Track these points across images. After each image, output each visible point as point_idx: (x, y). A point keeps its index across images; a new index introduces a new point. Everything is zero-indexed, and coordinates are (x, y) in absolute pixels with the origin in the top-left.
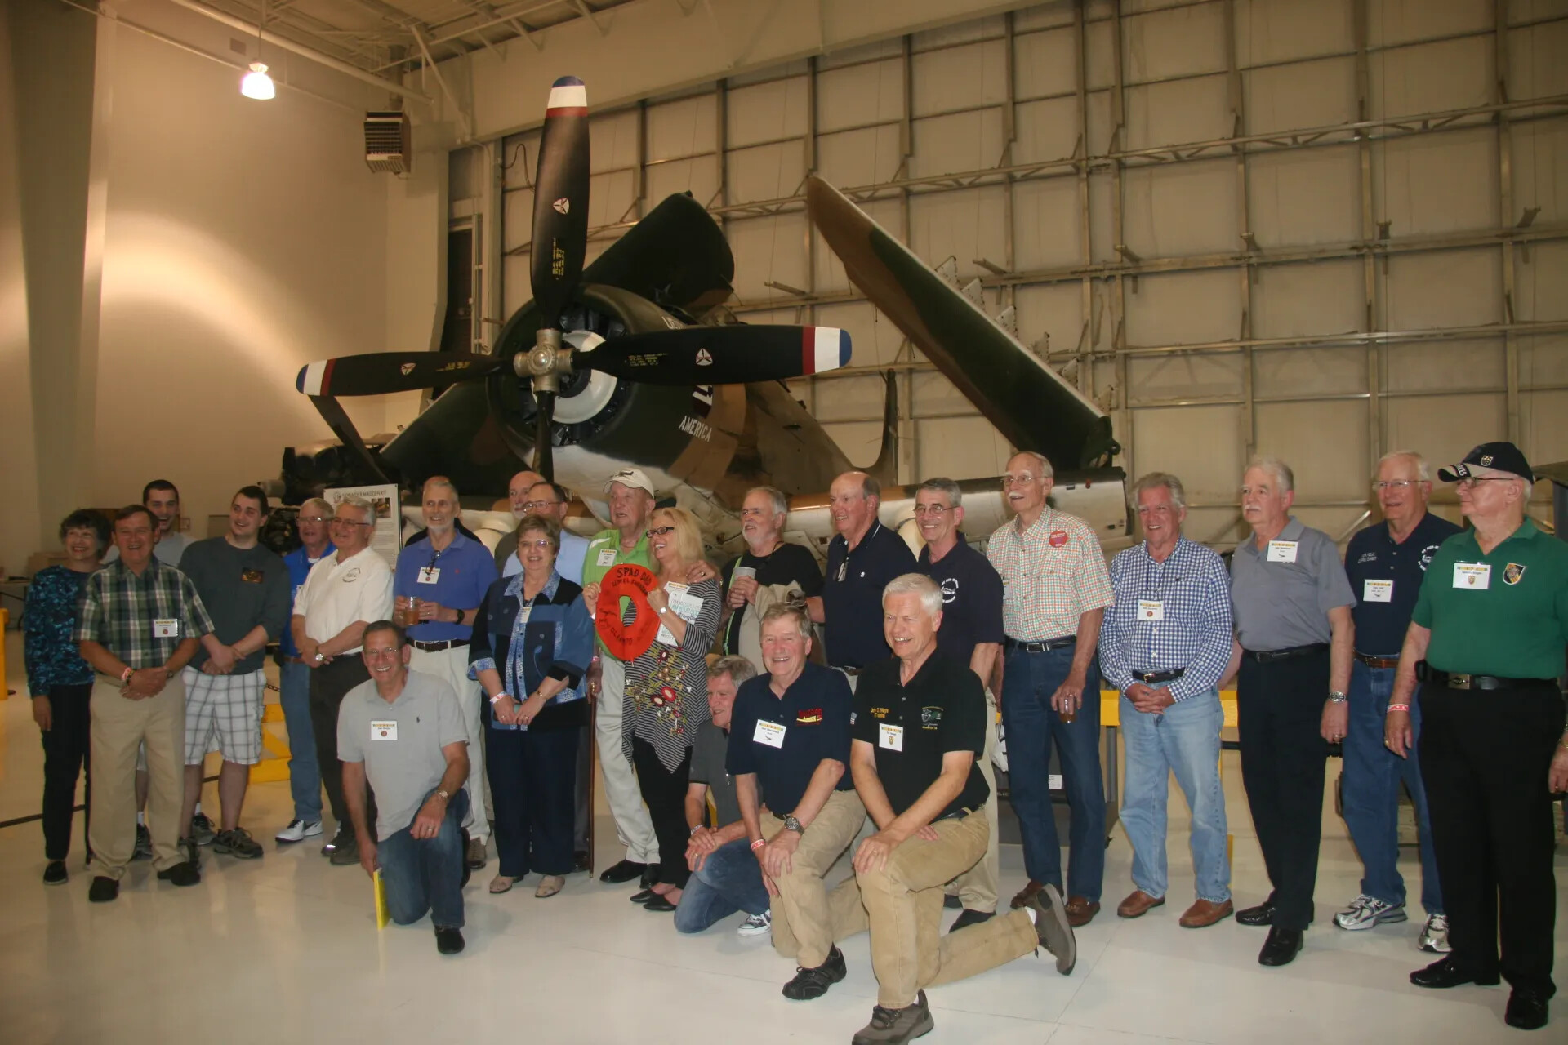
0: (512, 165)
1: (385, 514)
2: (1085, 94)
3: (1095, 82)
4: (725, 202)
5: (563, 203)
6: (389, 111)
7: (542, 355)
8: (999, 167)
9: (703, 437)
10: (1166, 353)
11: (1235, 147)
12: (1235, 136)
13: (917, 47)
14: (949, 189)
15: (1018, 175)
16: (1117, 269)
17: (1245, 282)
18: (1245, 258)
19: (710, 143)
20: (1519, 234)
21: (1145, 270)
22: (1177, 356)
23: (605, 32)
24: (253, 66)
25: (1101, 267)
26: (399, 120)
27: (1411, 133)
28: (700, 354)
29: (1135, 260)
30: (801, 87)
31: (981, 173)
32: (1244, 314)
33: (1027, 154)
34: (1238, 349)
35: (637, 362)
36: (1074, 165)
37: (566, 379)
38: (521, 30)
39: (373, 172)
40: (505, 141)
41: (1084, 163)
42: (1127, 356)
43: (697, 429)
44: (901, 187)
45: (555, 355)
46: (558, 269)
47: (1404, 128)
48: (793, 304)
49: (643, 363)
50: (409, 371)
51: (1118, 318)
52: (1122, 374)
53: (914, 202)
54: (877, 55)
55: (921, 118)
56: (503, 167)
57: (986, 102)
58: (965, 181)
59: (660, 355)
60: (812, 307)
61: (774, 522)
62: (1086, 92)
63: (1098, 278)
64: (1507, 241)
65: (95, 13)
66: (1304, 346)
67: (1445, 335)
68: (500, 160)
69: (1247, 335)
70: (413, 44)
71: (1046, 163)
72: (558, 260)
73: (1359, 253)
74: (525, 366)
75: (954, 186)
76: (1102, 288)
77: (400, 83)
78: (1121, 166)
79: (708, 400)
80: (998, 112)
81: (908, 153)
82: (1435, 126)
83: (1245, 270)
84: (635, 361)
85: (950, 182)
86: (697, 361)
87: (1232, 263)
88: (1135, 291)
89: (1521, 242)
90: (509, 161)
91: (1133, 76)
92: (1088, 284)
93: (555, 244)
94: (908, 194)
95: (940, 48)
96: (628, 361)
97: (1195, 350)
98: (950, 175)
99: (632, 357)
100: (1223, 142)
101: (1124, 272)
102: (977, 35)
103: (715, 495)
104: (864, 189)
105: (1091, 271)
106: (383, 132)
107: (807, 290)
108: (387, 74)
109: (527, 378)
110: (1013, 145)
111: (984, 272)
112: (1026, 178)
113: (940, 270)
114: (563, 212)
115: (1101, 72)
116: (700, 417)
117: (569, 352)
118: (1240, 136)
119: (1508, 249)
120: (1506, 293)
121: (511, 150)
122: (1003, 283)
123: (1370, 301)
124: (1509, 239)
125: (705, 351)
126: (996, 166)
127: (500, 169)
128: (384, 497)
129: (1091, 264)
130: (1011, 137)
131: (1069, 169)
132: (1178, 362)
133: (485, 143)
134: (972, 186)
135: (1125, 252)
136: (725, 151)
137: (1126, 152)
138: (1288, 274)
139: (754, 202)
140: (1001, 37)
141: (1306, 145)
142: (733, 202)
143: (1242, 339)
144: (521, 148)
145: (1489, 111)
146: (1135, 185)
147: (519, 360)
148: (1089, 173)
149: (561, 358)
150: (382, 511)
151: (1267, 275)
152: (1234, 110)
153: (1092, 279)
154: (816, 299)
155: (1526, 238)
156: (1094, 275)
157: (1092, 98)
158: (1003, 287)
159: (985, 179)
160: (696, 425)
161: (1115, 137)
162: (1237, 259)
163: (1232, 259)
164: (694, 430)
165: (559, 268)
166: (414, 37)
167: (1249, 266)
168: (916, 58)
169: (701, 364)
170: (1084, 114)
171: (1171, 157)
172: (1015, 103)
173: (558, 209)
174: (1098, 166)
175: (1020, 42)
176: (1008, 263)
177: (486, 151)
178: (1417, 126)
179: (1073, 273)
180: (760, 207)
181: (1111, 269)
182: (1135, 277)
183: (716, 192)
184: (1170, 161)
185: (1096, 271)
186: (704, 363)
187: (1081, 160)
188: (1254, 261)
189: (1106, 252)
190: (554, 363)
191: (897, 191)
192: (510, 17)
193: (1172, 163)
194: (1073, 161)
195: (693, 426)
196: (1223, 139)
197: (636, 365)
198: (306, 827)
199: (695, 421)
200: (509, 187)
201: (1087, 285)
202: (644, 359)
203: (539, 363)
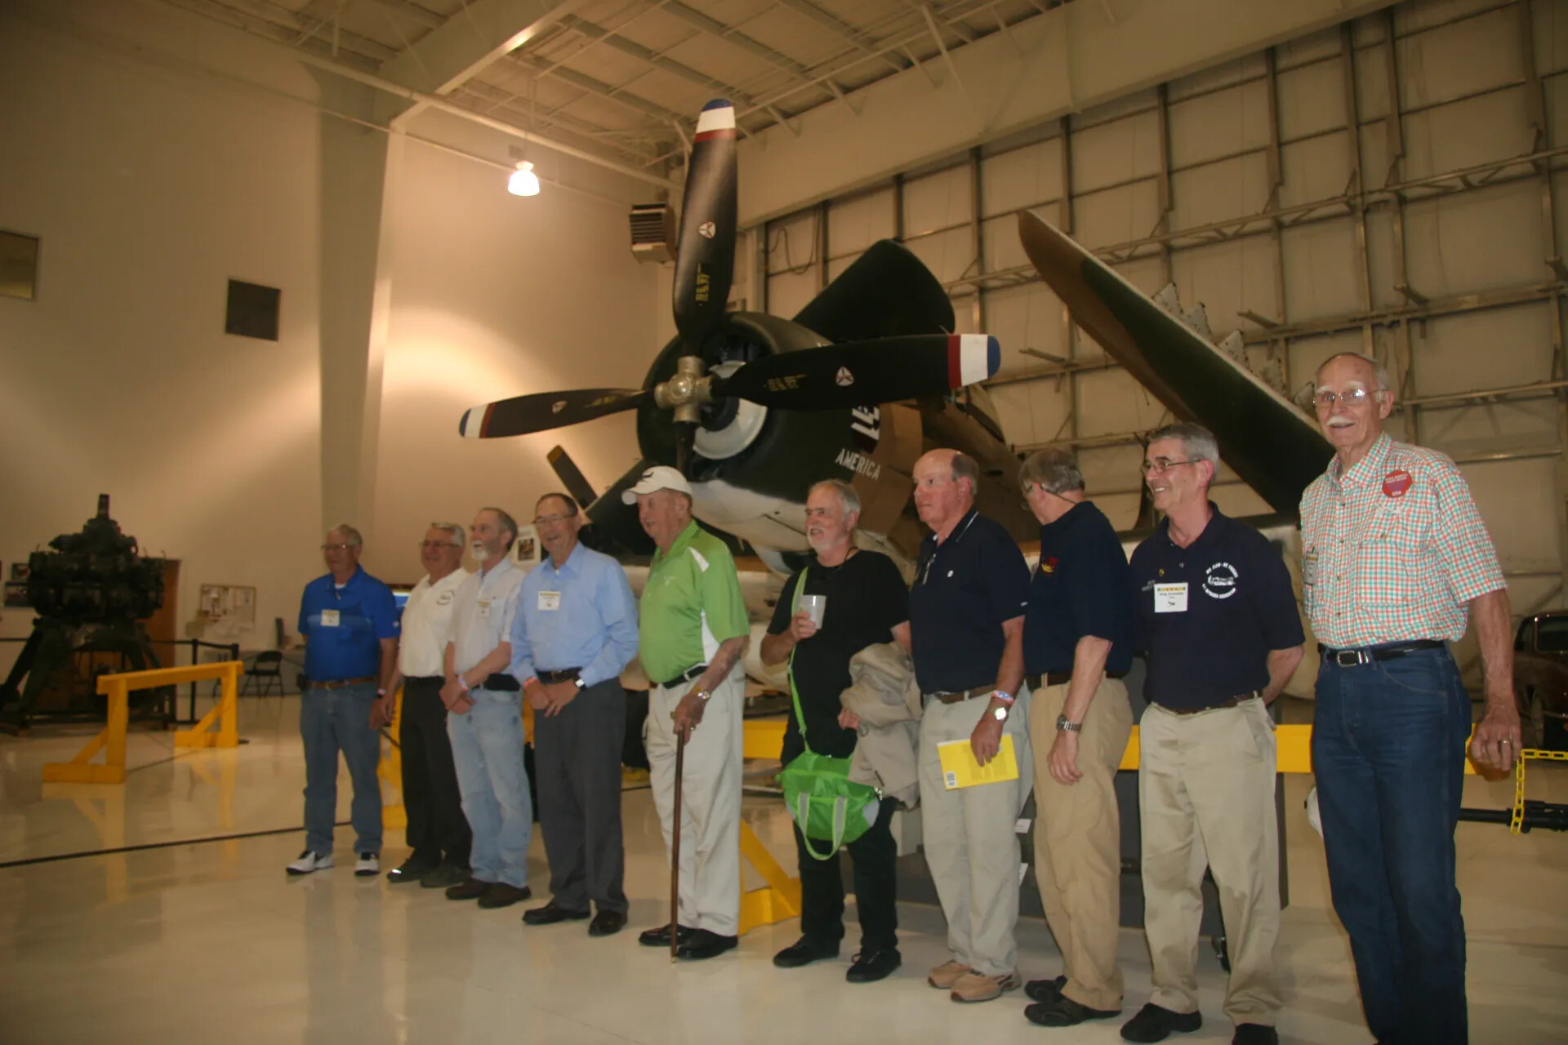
0: (775, 248)
2: (1358, 127)
3: (1369, 111)
4: (982, 271)
5: (709, 227)
6: (654, 202)
7: (681, 384)
8: (1264, 212)
9: (869, 474)
10: (1463, 402)
12: (1535, 151)
13: (1173, 96)
14: (1211, 242)
15: (1287, 219)
16: (1402, 313)
17: (1556, 317)
18: (1554, 289)
19: (965, 214)
21: (1434, 312)
22: (1476, 405)
23: (858, 111)
24: (519, 165)
25: (1384, 312)
26: (663, 211)
28: (840, 373)
29: (1422, 301)
30: (1055, 148)
31: (1244, 221)
32: (1556, 353)
33: (1295, 195)
34: (1551, 393)
35: (778, 386)
36: (1347, 203)
37: (709, 410)
38: (778, 117)
39: (640, 262)
40: (769, 226)
41: (1359, 200)
42: (1416, 409)
43: (860, 465)
44: (1162, 242)
45: (693, 382)
46: (701, 295)
48: (1051, 372)
49: (783, 388)
50: (559, 409)
51: (1405, 366)
52: (1411, 428)
53: (1176, 258)
54: (1130, 109)
55: (1179, 170)
56: (766, 252)
57: (1247, 147)
58: (1229, 231)
59: (799, 376)
60: (1073, 374)
61: (845, 525)
62: (1358, 126)
63: (1380, 325)
65: (385, 130)
68: (762, 246)
69: (1559, 374)
70: (677, 138)
71: (1316, 203)
72: (701, 286)
74: (665, 395)
75: (1217, 238)
76: (1386, 336)
77: (667, 176)
78: (1403, 201)
79: (874, 434)
80: (1261, 158)
81: (1168, 206)
84: (775, 385)
85: (1213, 234)
86: (838, 380)
87: (1538, 296)
88: (1423, 335)
90: (771, 247)
91: (1412, 101)
92: (1370, 331)
93: (699, 270)
94: (1169, 250)
95: (1198, 95)
96: (768, 386)
97: (1496, 396)
98: (1211, 224)
99: (771, 382)
100: (1519, 160)
101: (1409, 316)
102: (1236, 77)
103: (890, 539)
104: (1122, 247)
105: (1372, 317)
106: (648, 222)
107: (1066, 356)
108: (654, 169)
109: (671, 410)
110: (1281, 188)
111: (1251, 326)
112: (1296, 223)
113: (1157, 298)
114: (709, 237)
115: (1376, 99)
116: (863, 452)
117: (708, 380)
118: (1542, 151)
121: (773, 235)
122: (1275, 337)
125: (844, 369)
126: (1260, 211)
127: (763, 256)
129: (1372, 309)
130: (1278, 181)
131: (1343, 208)
132: (1478, 412)
133: (749, 230)
134: (1239, 236)
135: (1408, 292)
136: (980, 221)
137: (1405, 183)
139: (1009, 269)
140: (1261, 78)
142: (989, 270)
143: (1554, 379)
144: (782, 233)
146: (1420, 220)
147: (660, 389)
148: (1366, 212)
149: (701, 386)
150: (527, 553)
152: (1535, 124)
153: (1374, 327)
154: (1076, 365)
156: (1376, 321)
157: (1365, 130)
158: (1275, 341)
159: (1249, 227)
160: (858, 460)
161: (1394, 169)
162: (1545, 290)
163: (1539, 291)
164: (856, 465)
165: (703, 293)
166: (677, 134)
167: (1560, 298)
168: (1172, 109)
169: (841, 383)
170: (1358, 148)
171: (1460, 185)
172: (1280, 145)
173: (703, 233)
174: (1377, 203)
175: (1284, 81)
176: (1279, 315)
177: (749, 237)
179: (1354, 320)
180: (1016, 274)
181: (1395, 314)
182: (1423, 321)
183: (969, 263)
184: (1459, 189)
185: (1378, 317)
186: (845, 383)
187: (1354, 197)
188: (1565, 291)
189: (1389, 295)
190: (693, 391)
191: (1156, 247)
192: (764, 104)
193: (1460, 191)
194: (1345, 199)
195: (854, 461)
196: (1521, 156)
197: (777, 389)
198: (317, 858)
199: (857, 456)
200: (772, 271)
201: (1368, 333)
202: (785, 384)
203: (678, 392)
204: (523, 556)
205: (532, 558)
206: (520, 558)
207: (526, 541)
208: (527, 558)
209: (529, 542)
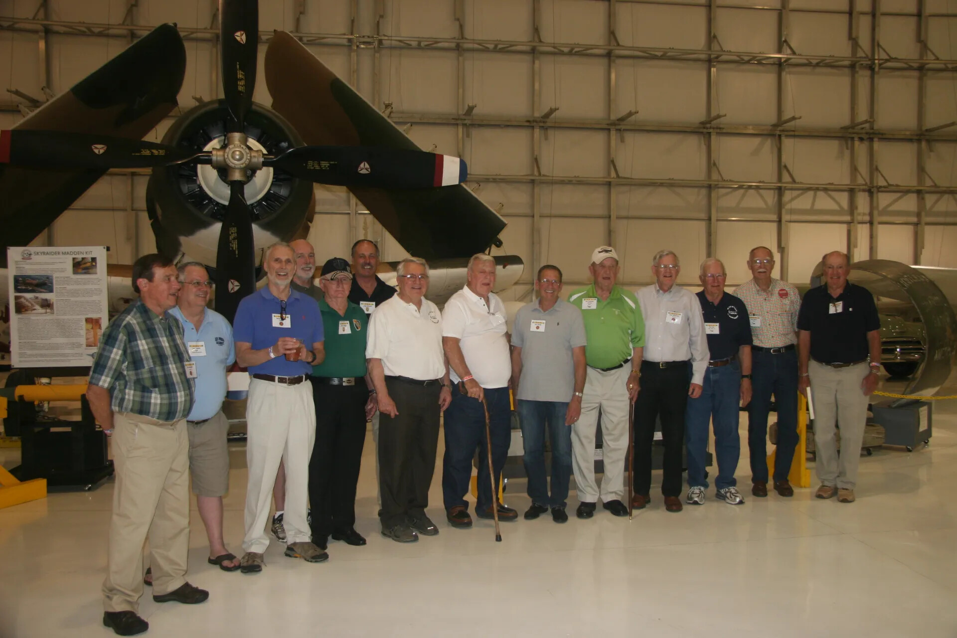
1: (90, 271)
5: (241, 34)
11: (458, 46)
12: (458, 38)
17: (460, 135)
18: (461, 120)
20: (619, 125)
27: (562, 53)
28: (362, 165)
33: (315, 25)
35: (313, 166)
41: (355, 39)
45: (249, 153)
47: (558, 49)
49: (317, 168)
59: (332, 162)
64: (612, 128)
66: (495, 181)
67: (578, 181)
71: (328, 34)
72: (241, 80)
73: (530, 124)
74: (224, 159)
78: (380, 45)
82: (576, 52)
83: (460, 129)
86: (359, 170)
87: (453, 122)
89: (620, 130)
93: (238, 67)
96: (307, 164)
99: (310, 163)
110: (302, 16)
114: (241, 42)
117: (261, 153)
118: (461, 38)
119: (613, 133)
120: (612, 159)
123: (536, 156)
124: (614, 127)
125: (366, 163)
128: (89, 256)
130: (300, 11)
131: (345, 42)
137: (384, 36)
138: (488, 133)
141: (503, 51)
145: (604, 49)
146: (389, 61)
148: (358, 47)
149: (254, 157)
150: (87, 269)
151: (475, 132)
152: (458, 20)
155: (623, 127)
161: (377, 23)
162: (456, 119)
163: (453, 119)
165: (242, 86)
167: (464, 125)
169: (361, 172)
171: (415, 45)
178: (566, 50)
184: (411, 46)
186: (364, 172)
188: (466, 122)
190: (250, 160)
193: (415, 49)
197: (312, 168)
202: (319, 164)
203: (233, 157)
204: (80, 271)
205: (96, 273)
206: (75, 272)
207: (83, 259)
208: (85, 273)
209: (90, 260)
